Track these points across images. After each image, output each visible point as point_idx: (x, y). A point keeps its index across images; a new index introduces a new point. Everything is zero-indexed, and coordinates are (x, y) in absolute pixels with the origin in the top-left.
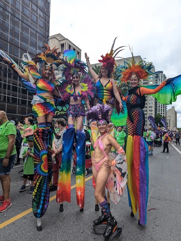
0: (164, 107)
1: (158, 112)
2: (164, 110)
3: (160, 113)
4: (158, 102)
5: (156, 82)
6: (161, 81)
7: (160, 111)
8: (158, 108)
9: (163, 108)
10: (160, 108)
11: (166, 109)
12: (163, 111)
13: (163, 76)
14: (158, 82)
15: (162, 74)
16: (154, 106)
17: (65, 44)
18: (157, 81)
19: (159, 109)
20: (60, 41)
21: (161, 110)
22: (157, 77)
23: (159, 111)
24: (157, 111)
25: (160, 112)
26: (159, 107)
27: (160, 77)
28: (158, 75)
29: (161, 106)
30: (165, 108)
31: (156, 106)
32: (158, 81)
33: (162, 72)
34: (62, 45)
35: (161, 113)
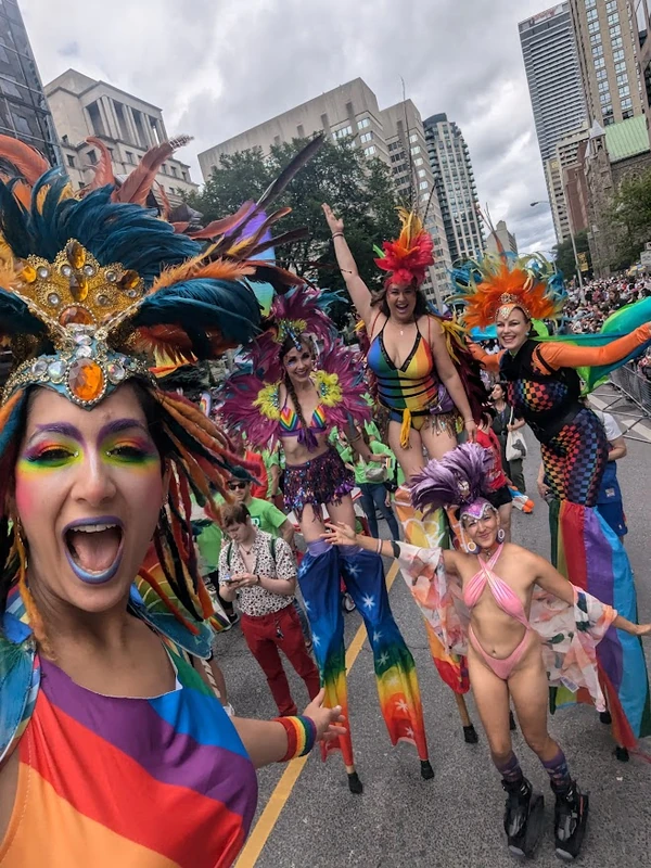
0: (474, 232)
1: (460, 253)
2: (476, 241)
3: (468, 255)
4: (453, 221)
5: (432, 154)
6: (446, 149)
7: (466, 247)
8: (457, 239)
9: (471, 236)
10: (464, 237)
11: (481, 234)
12: (473, 245)
13: (450, 129)
14: (439, 156)
15: (444, 123)
16: (443, 238)
17: (99, 102)
18: (435, 151)
19: (461, 241)
20: (79, 96)
21: (469, 242)
22: (431, 138)
23: (462, 248)
24: (456, 248)
25: (467, 251)
26: (460, 234)
27: (442, 136)
28: (434, 130)
29: (466, 230)
30: (478, 234)
31: (450, 236)
32: (438, 151)
33: (442, 117)
34: (93, 110)
35: (471, 254)
